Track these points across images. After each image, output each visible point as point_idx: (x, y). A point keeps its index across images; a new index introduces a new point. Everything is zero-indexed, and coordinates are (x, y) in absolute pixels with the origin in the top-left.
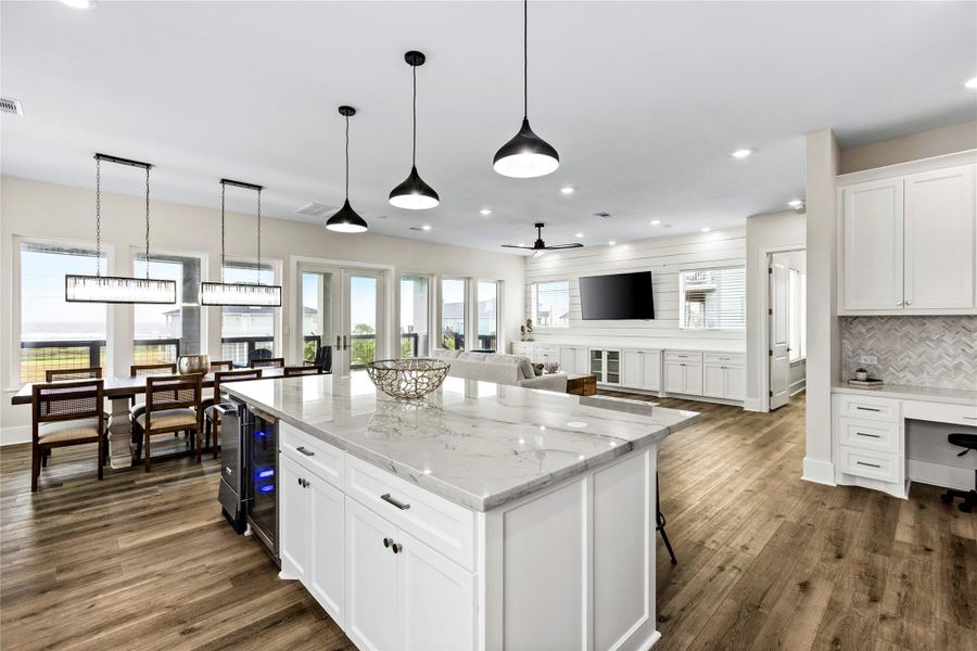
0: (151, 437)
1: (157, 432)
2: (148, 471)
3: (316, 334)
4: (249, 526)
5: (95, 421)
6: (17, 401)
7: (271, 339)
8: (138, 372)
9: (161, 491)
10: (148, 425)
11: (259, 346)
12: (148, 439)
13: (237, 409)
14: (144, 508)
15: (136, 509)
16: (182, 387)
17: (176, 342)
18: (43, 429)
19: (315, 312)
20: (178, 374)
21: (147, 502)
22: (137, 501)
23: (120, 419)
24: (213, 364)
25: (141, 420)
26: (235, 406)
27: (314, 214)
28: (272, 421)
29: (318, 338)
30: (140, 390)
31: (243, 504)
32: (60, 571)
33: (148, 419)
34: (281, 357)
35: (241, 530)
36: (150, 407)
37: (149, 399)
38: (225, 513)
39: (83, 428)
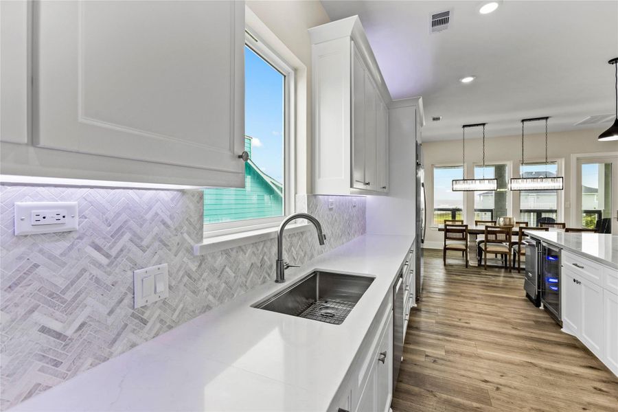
0: (487, 254)
1: (490, 252)
2: (485, 269)
3: (597, 209)
4: (542, 304)
5: (464, 242)
6: (440, 230)
7: (556, 211)
8: (478, 223)
9: (493, 279)
10: (486, 248)
11: (544, 215)
12: (485, 256)
13: (535, 243)
14: (487, 283)
15: (484, 282)
16: (501, 232)
17: (491, 211)
18: (448, 242)
19: (596, 191)
20: (497, 225)
21: (488, 281)
22: (484, 280)
23: (473, 244)
24: (517, 223)
25: (482, 246)
26: (534, 243)
27: (593, 123)
28: (557, 250)
29: (599, 213)
30: (482, 232)
31: (539, 292)
32: (462, 292)
33: (485, 245)
34: (563, 222)
35: (538, 305)
36: (487, 241)
37: (486, 237)
38: (528, 296)
39: (460, 244)
